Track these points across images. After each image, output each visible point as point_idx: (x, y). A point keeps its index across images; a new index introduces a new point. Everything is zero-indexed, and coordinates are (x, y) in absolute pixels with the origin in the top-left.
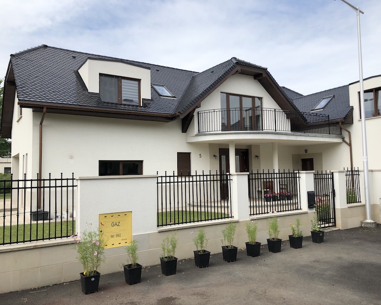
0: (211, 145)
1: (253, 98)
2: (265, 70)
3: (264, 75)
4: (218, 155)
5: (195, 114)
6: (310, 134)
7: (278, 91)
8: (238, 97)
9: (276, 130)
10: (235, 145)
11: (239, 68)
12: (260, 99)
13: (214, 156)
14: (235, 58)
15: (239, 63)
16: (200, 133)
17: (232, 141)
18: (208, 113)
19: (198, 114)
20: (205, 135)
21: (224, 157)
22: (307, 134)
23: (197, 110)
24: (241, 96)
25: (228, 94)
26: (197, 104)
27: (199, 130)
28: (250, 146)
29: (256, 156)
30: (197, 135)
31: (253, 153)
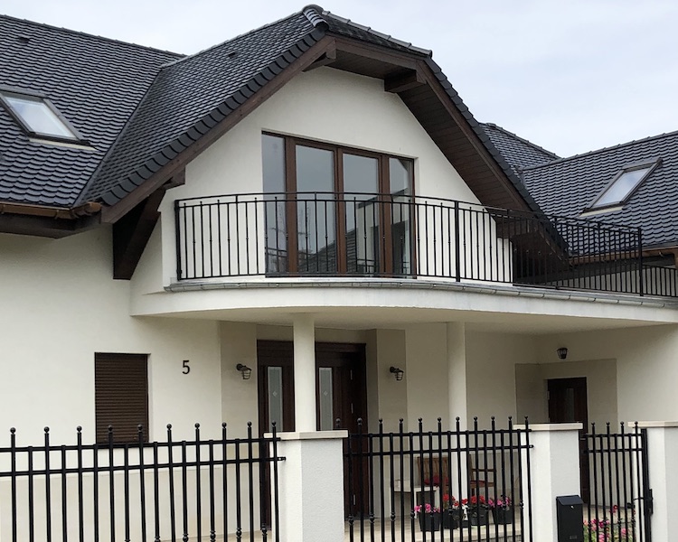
0: (227, 328)
1: (382, 158)
2: (425, 57)
3: (422, 78)
4: (253, 364)
5: (165, 209)
6: (576, 294)
7: (471, 139)
8: (328, 154)
9: (458, 278)
10: (317, 331)
11: (328, 46)
12: (408, 162)
13: (239, 367)
14: (316, 10)
15: (330, 27)
16: (182, 283)
17: (303, 314)
18: (214, 208)
19: (177, 208)
20: (203, 289)
21: (275, 373)
22: (564, 294)
23: (172, 194)
24: (338, 150)
25: (291, 142)
26: (169, 172)
27: (179, 272)
28: (371, 333)
29: (392, 370)
30: (170, 290)
31: (382, 358)
